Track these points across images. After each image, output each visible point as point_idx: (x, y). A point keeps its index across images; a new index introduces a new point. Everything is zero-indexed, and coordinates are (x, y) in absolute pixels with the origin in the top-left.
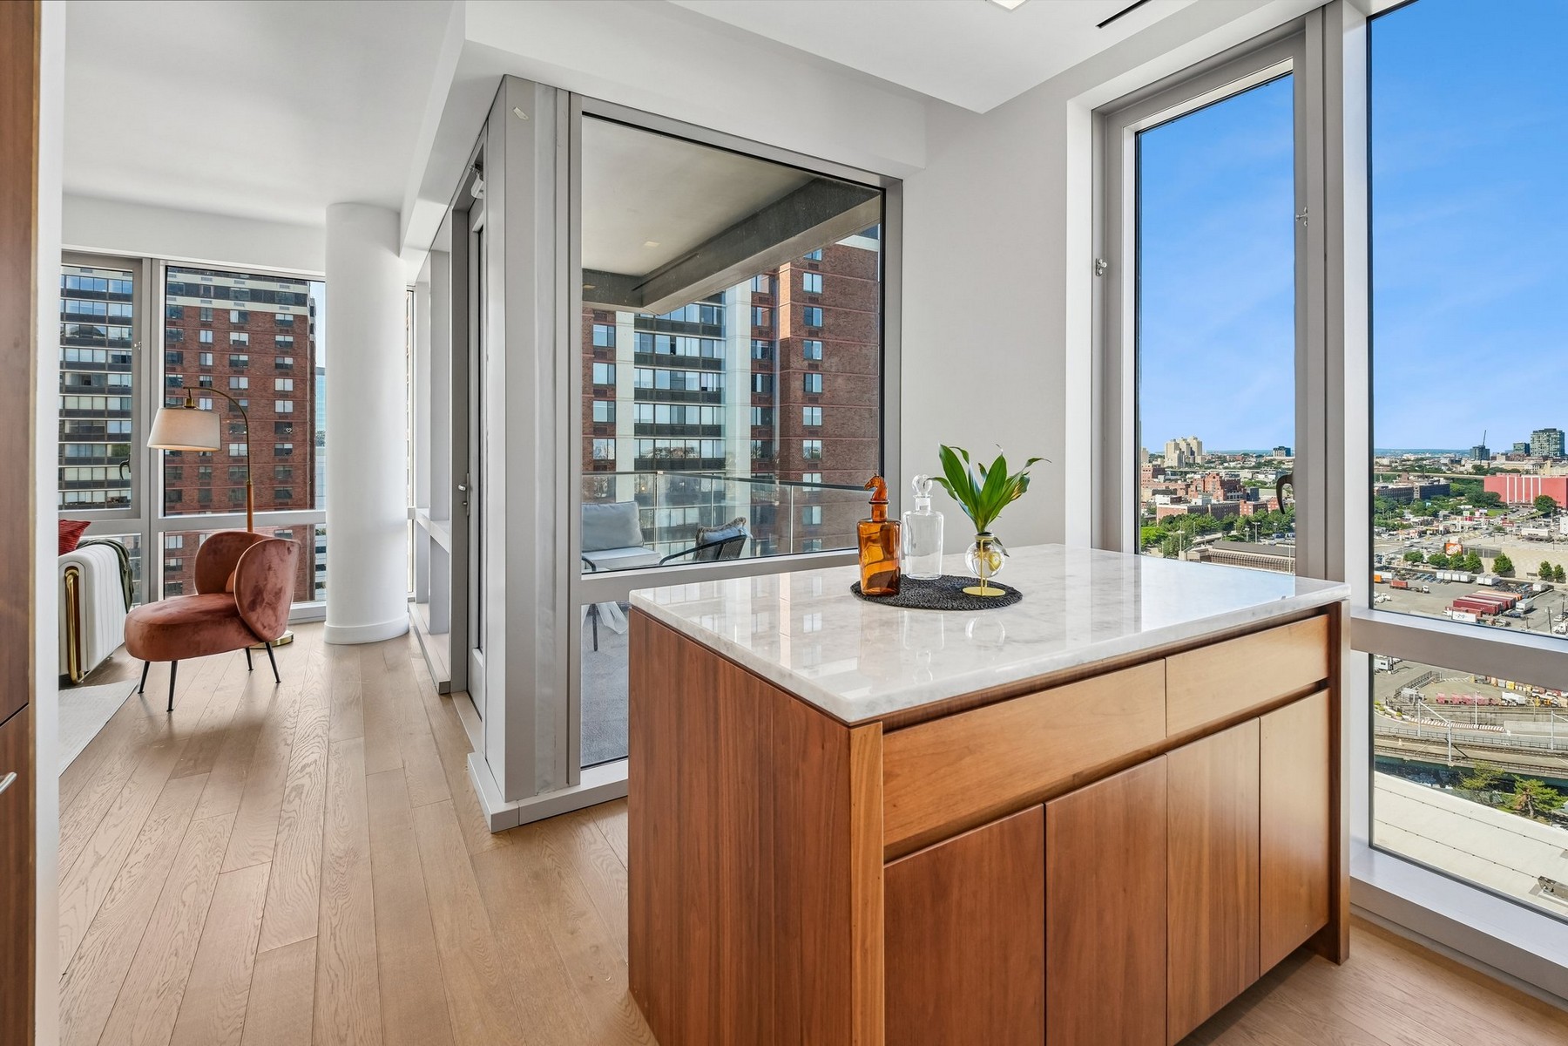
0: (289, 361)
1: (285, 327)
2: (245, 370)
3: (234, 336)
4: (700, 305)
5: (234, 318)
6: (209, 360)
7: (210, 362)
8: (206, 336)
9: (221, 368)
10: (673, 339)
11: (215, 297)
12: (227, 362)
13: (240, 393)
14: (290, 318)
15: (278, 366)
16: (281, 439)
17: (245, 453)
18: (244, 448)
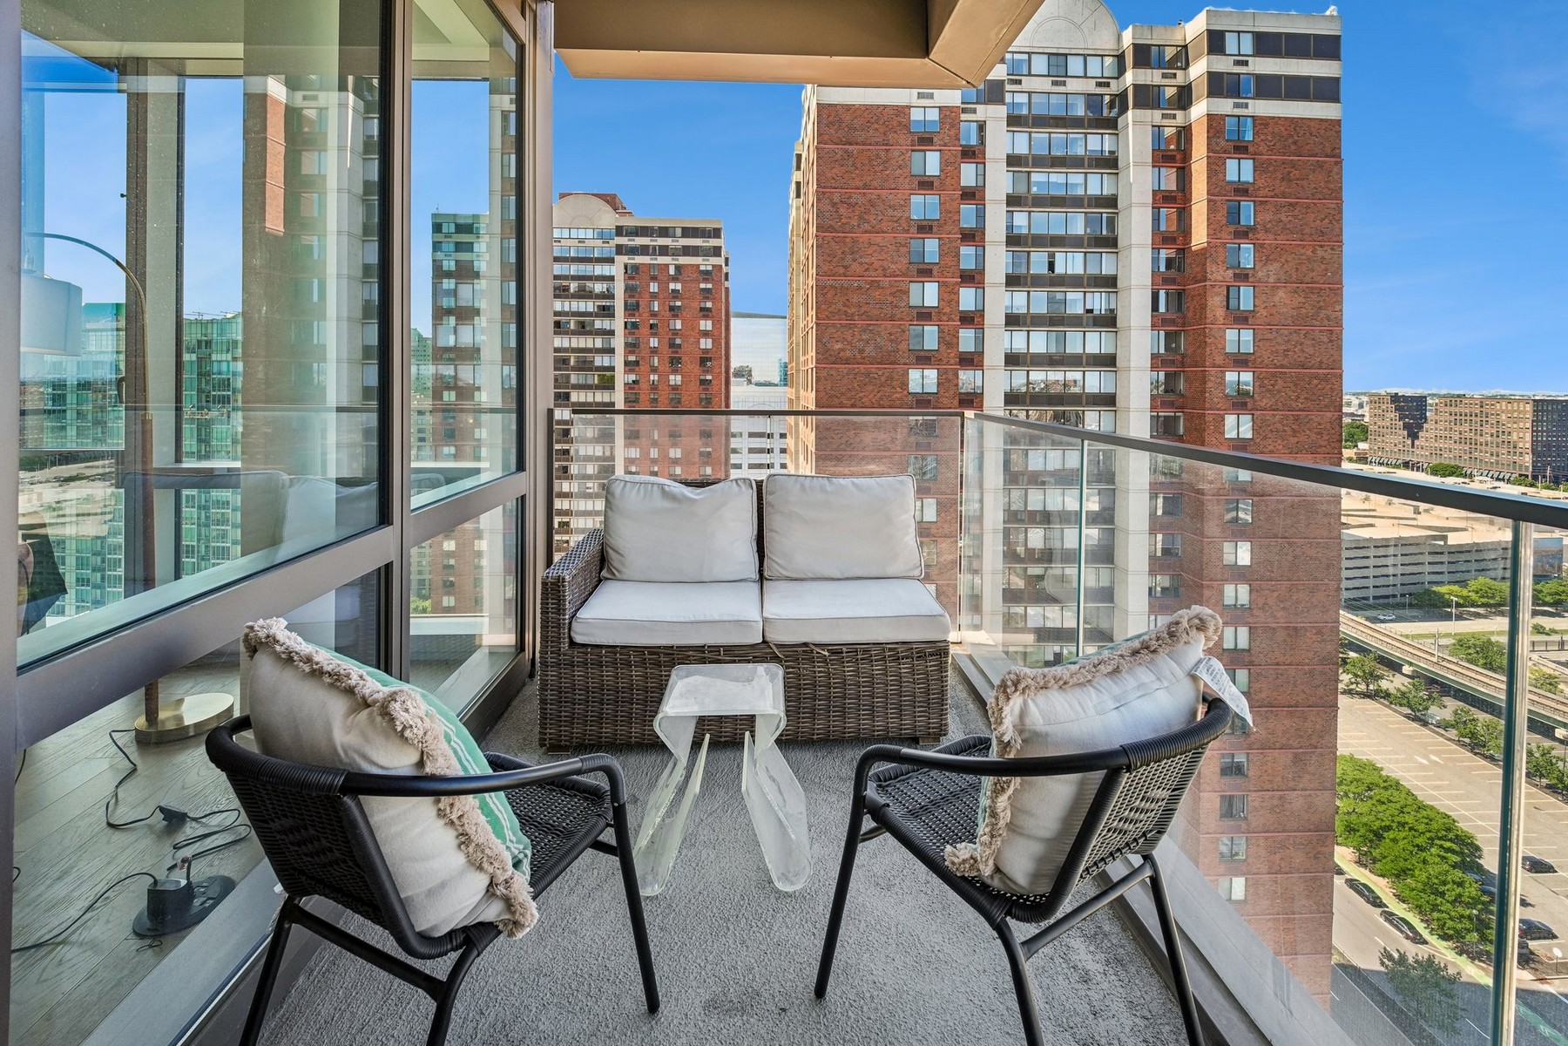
0: (709, 305)
1: (706, 275)
2: (680, 314)
3: (672, 286)
4: (1086, 213)
5: (672, 271)
6: (656, 306)
7: (656, 309)
8: (654, 287)
9: (664, 313)
10: (1052, 255)
11: (660, 255)
12: (667, 308)
13: (675, 333)
14: (710, 268)
15: (702, 309)
16: (704, 371)
17: (679, 383)
18: (679, 378)
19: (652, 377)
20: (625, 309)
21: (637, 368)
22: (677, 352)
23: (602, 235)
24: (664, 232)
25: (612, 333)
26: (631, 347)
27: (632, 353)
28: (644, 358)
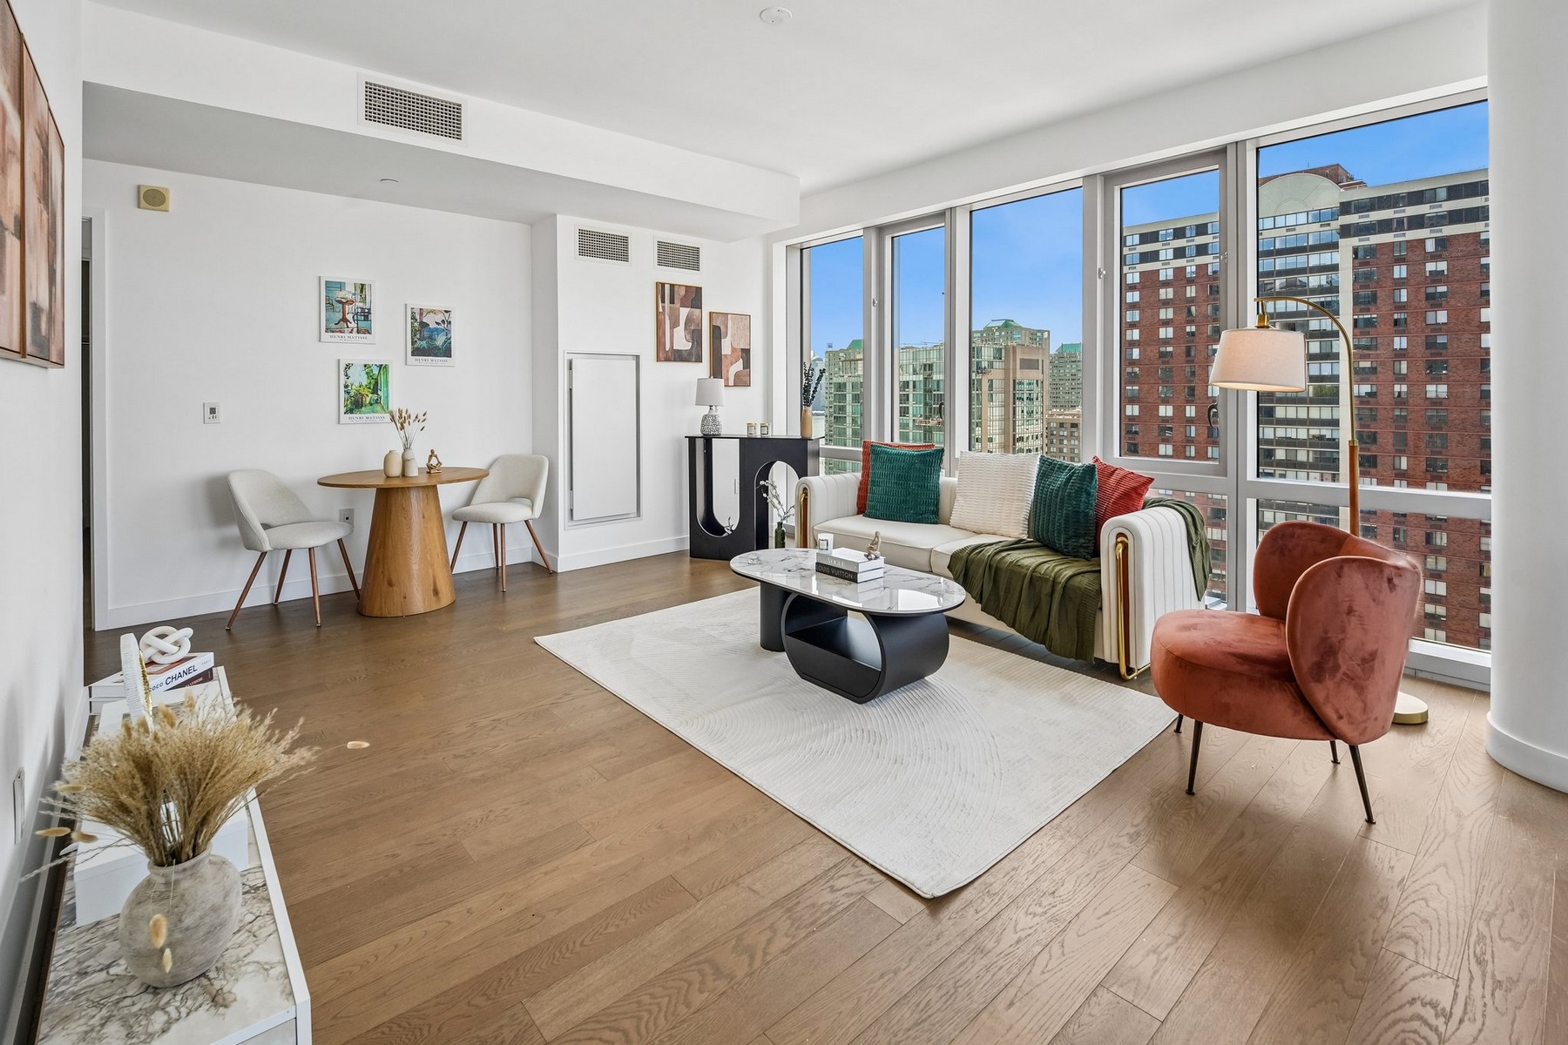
2: (1444, 303)
3: (1430, 267)
5: (1430, 247)
6: (1404, 295)
7: (1404, 299)
8: (1400, 271)
9: (1416, 304)
11: (1409, 229)
12: (1423, 296)
13: (1438, 328)
15: (1483, 293)
17: (1445, 395)
18: (1443, 389)
19: (1397, 388)
20: (1355, 303)
21: (1373, 377)
22: (1440, 355)
23: (1321, 218)
24: (1417, 198)
25: (1334, 334)
26: (1360, 351)
27: (1365, 357)
28: (1383, 363)
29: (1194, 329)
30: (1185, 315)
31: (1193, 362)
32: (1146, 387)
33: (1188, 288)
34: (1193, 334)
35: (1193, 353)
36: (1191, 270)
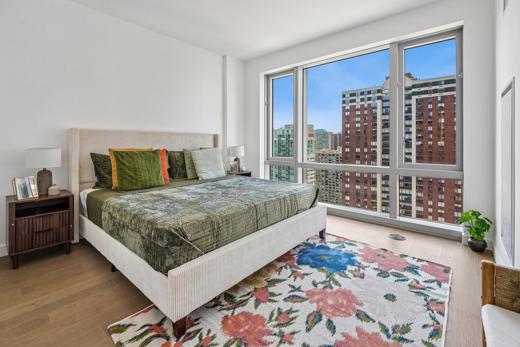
2: (443, 116)
3: (439, 105)
5: (439, 99)
7: (431, 115)
8: (430, 106)
9: (435, 116)
11: (433, 93)
12: (437, 114)
13: (441, 124)
17: (443, 145)
18: (443, 143)
19: (429, 143)
20: (417, 116)
21: (422, 139)
24: (435, 84)
25: (410, 126)
26: (418, 131)
27: (419, 133)
28: (425, 135)
29: (367, 124)
30: (364, 120)
31: (366, 134)
32: (352, 143)
33: (365, 111)
34: (366, 126)
35: (366, 132)
36: (366, 105)
